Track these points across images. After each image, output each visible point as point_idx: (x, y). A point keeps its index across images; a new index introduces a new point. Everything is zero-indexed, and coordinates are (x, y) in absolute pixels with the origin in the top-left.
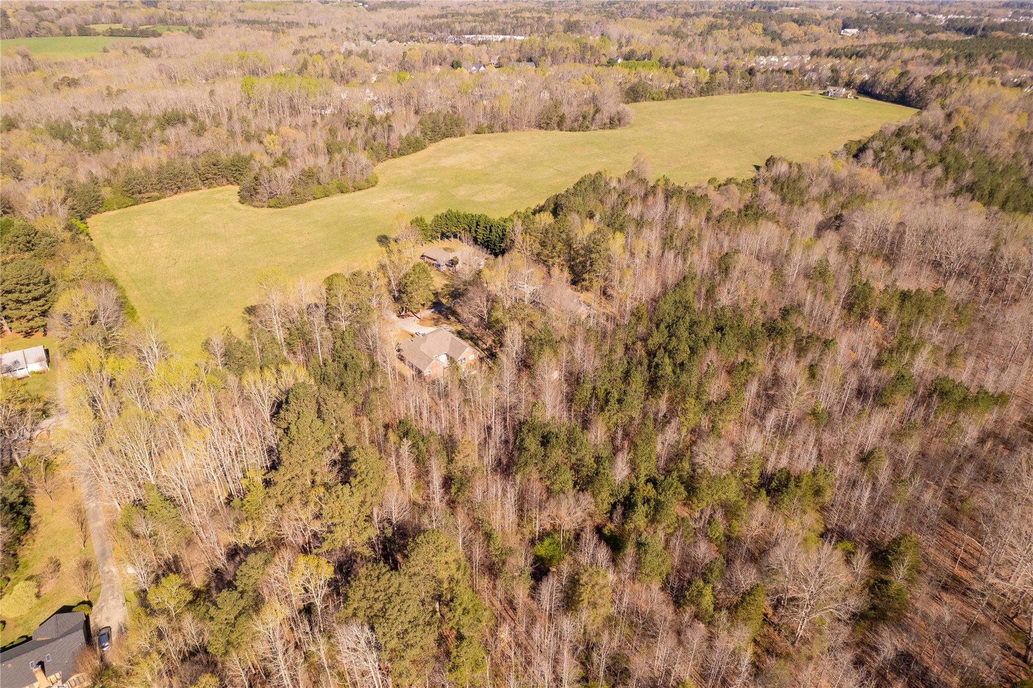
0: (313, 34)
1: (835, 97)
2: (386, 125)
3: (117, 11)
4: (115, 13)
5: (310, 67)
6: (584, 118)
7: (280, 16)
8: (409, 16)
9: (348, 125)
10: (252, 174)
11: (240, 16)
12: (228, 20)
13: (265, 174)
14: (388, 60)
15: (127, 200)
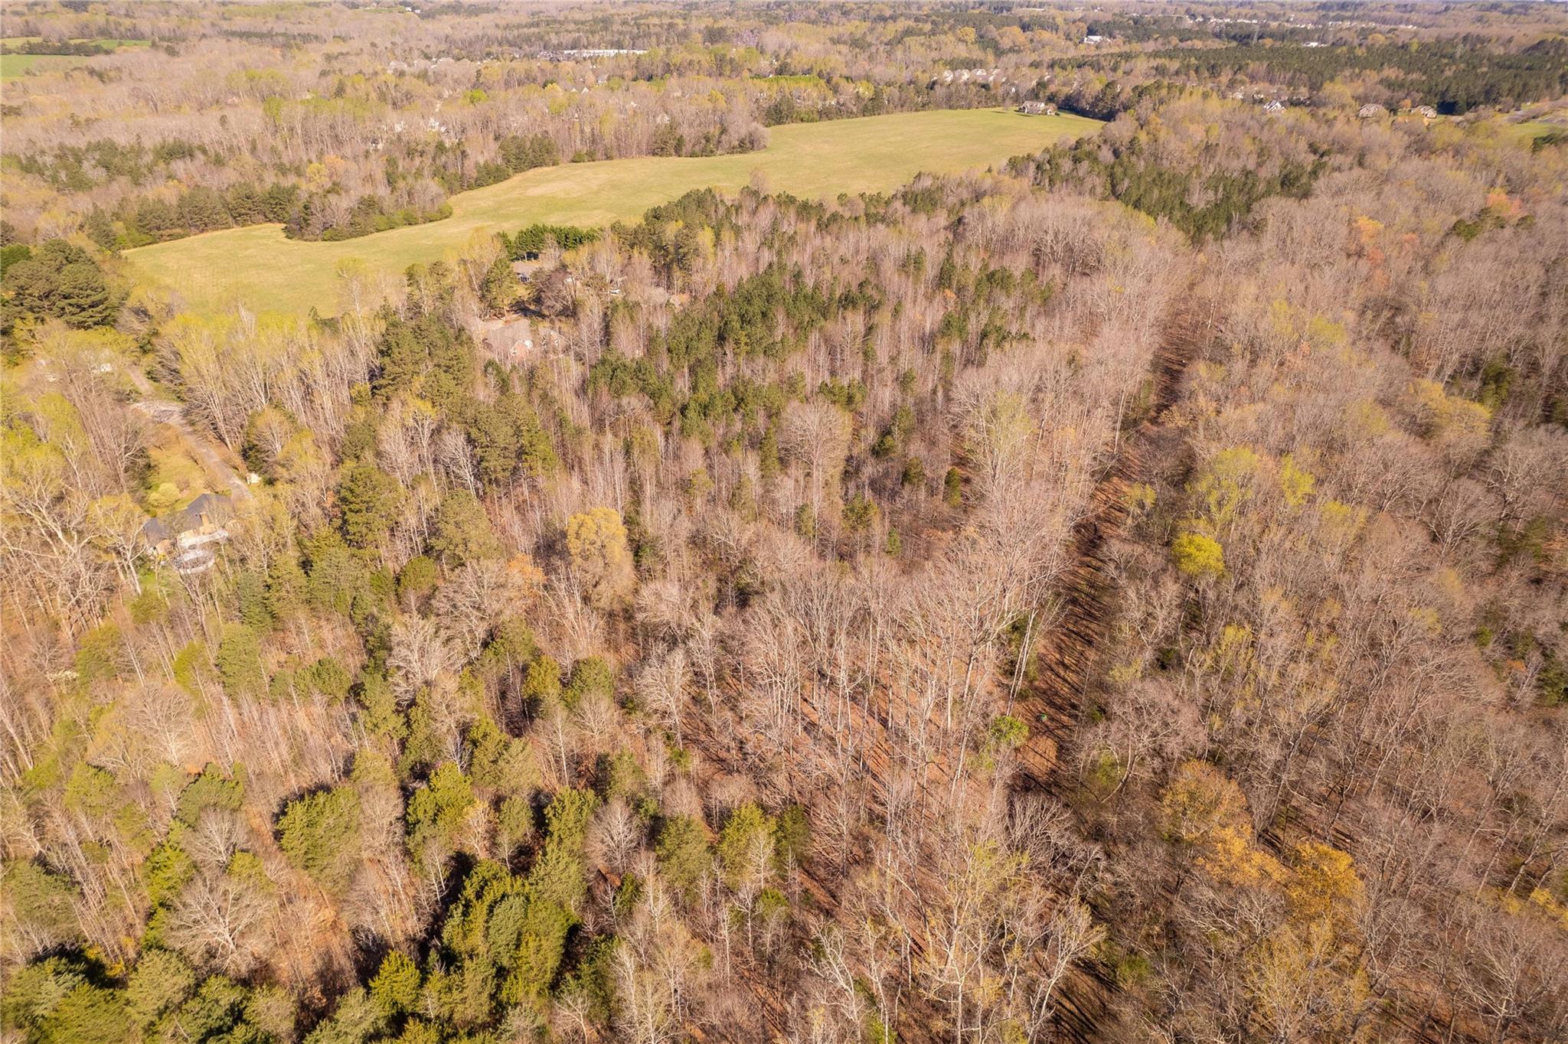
0: (344, 51)
1: (1031, 113)
2: (458, 153)
3: (31, 18)
4: (27, 22)
5: (349, 90)
6: (708, 140)
7: (289, 26)
8: (484, 23)
9: (410, 154)
10: (301, 204)
11: (225, 25)
12: (209, 31)
13: (317, 201)
14: (456, 81)
15: (143, 237)
